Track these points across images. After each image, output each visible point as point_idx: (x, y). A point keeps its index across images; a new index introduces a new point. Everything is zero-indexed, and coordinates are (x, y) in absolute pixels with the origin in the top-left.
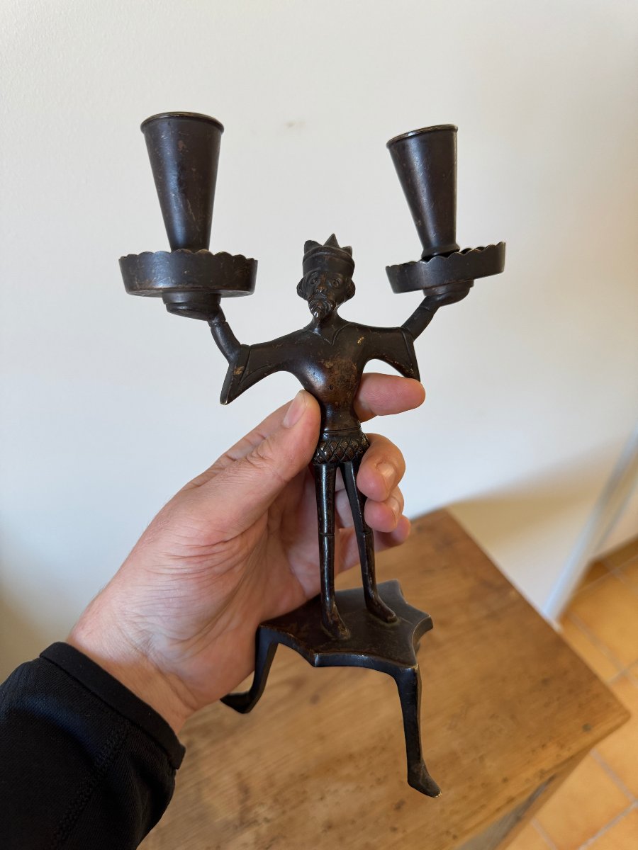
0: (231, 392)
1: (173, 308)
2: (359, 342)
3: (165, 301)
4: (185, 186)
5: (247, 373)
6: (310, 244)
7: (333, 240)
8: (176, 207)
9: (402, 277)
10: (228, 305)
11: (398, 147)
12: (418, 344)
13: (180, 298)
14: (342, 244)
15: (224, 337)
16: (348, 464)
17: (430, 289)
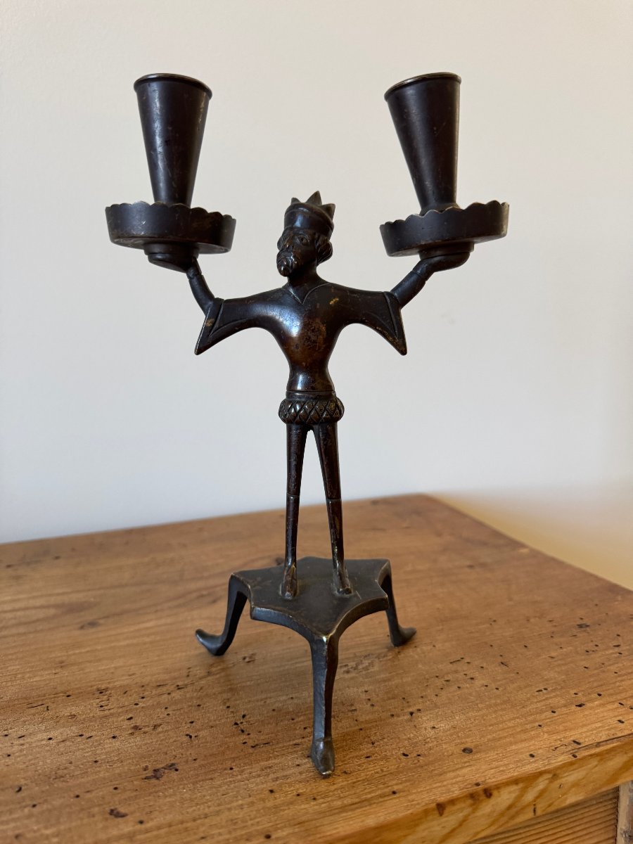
0: (201, 343)
2: (332, 303)
3: (147, 253)
4: (166, 142)
5: (216, 326)
7: (316, 196)
8: (160, 166)
9: (395, 236)
11: (396, 96)
13: (157, 248)
14: (324, 202)
15: (201, 290)
16: (316, 427)
17: (425, 251)
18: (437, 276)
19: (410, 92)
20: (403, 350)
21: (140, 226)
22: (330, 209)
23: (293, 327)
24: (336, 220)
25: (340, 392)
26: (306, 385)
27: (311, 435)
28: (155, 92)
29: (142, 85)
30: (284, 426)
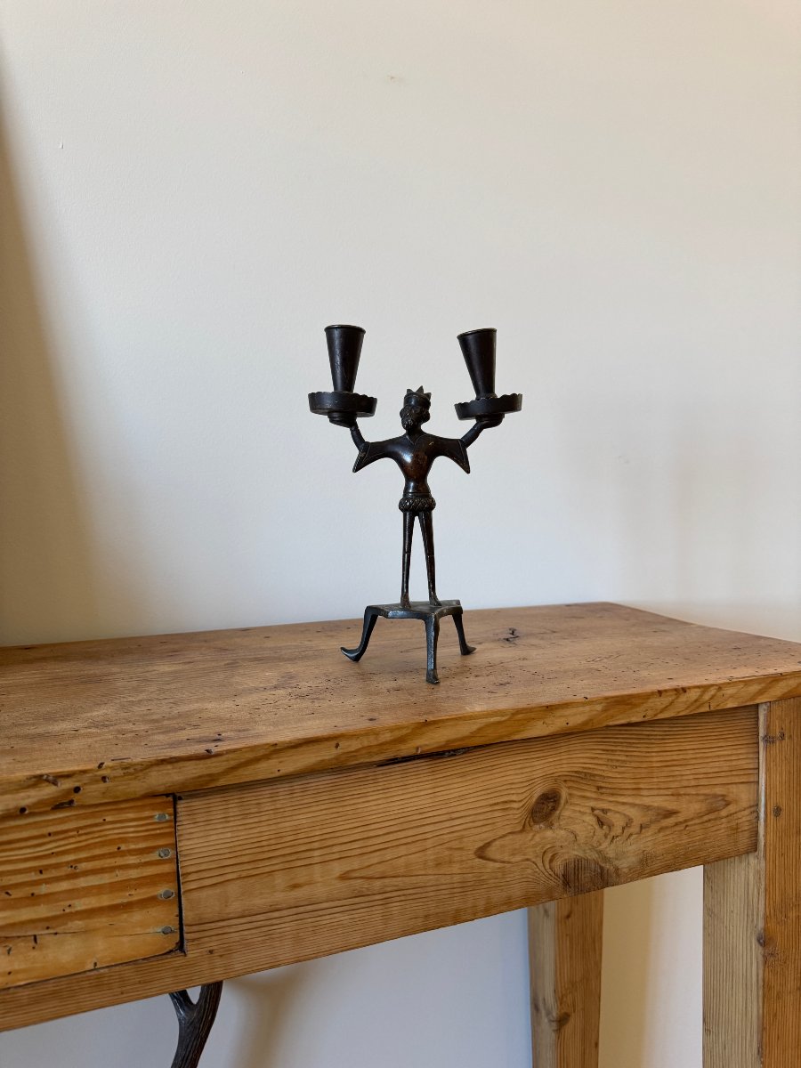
0: (359, 466)
1: (332, 420)
2: (430, 444)
3: (329, 417)
4: (344, 360)
5: (367, 457)
6: (409, 390)
7: (421, 389)
8: (338, 371)
9: (463, 411)
10: (360, 421)
11: (463, 339)
12: (469, 450)
13: (335, 415)
14: (425, 392)
15: (357, 437)
16: (421, 513)
17: (479, 418)
18: (485, 431)
19: (470, 337)
20: (467, 470)
21: (328, 404)
22: (429, 395)
23: (408, 458)
24: (432, 400)
25: (433, 494)
26: (414, 488)
27: (417, 518)
28: (336, 333)
29: (329, 330)
30: (401, 514)
